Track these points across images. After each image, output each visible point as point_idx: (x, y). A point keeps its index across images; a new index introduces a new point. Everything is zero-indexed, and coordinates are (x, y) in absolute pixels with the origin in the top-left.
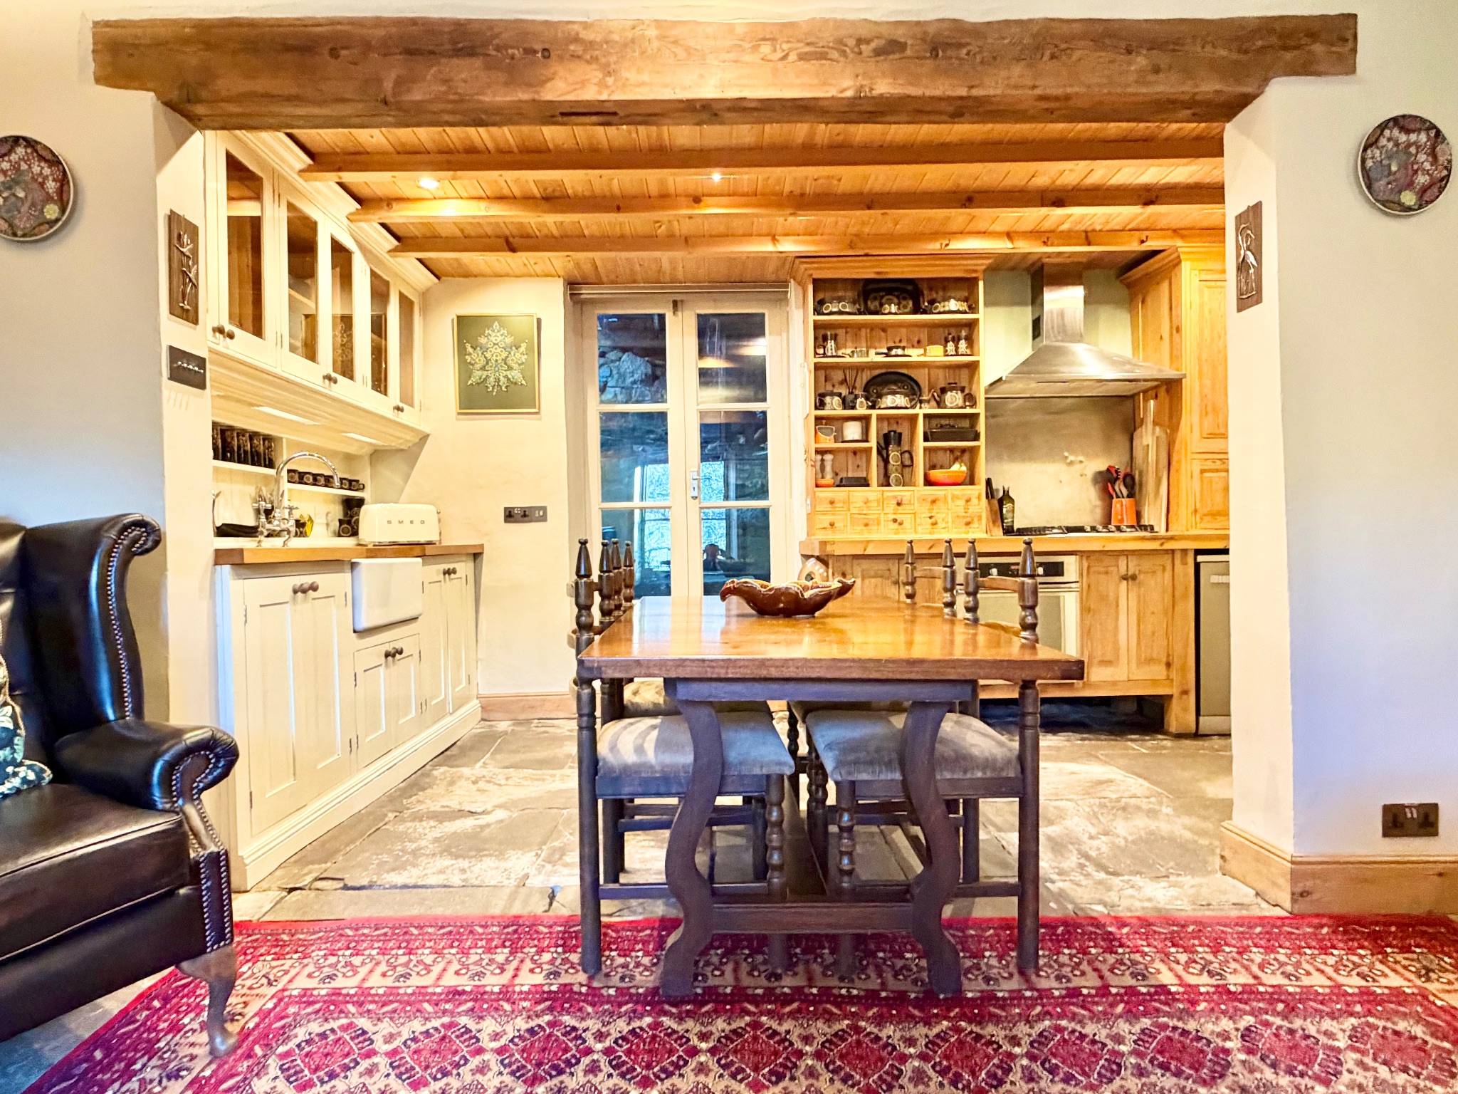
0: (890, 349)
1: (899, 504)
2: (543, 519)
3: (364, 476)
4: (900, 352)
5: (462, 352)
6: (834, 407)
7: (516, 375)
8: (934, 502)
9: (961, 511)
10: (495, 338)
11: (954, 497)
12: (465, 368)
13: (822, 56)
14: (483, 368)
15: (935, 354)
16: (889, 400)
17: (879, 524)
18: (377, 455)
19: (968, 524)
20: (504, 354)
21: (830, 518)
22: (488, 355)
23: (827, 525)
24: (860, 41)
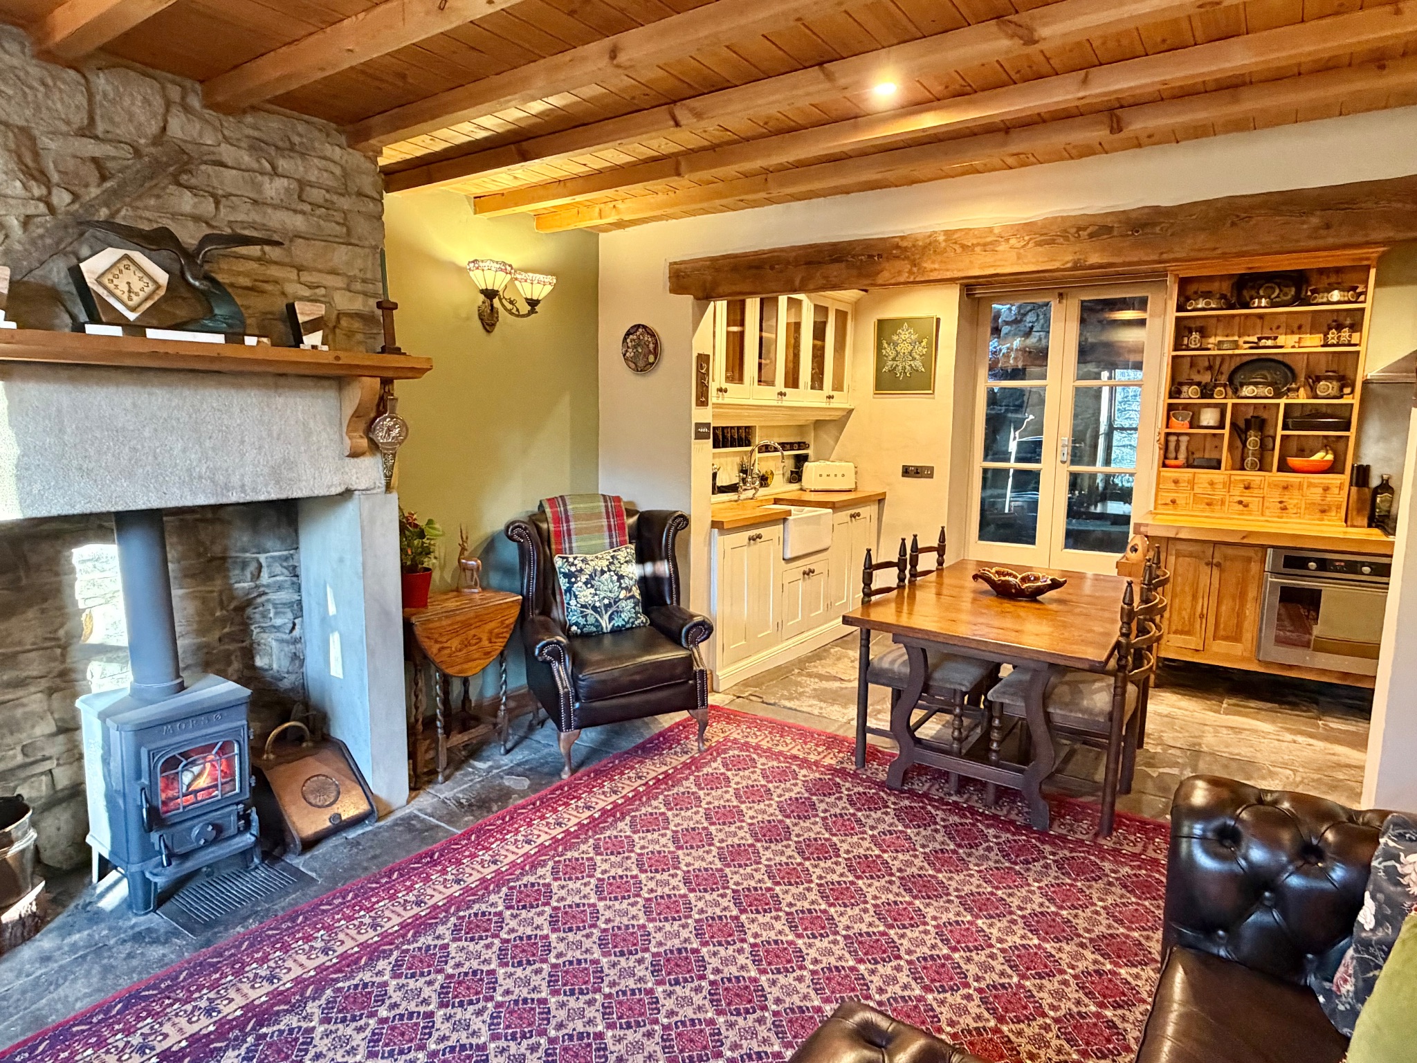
0: (1260, 339)
1: (1247, 488)
2: (931, 476)
3: (810, 439)
4: (1269, 343)
5: (879, 347)
6: (1190, 394)
7: (918, 364)
8: (1286, 488)
9: (1317, 498)
10: (905, 336)
11: (1310, 485)
12: (880, 358)
13: (1051, 242)
14: (894, 359)
15: (1312, 343)
16: (1247, 391)
17: (1223, 503)
18: (818, 424)
19: (1323, 511)
20: (910, 348)
21: (1173, 495)
22: (898, 349)
23: (1168, 501)
24: (1079, 229)
